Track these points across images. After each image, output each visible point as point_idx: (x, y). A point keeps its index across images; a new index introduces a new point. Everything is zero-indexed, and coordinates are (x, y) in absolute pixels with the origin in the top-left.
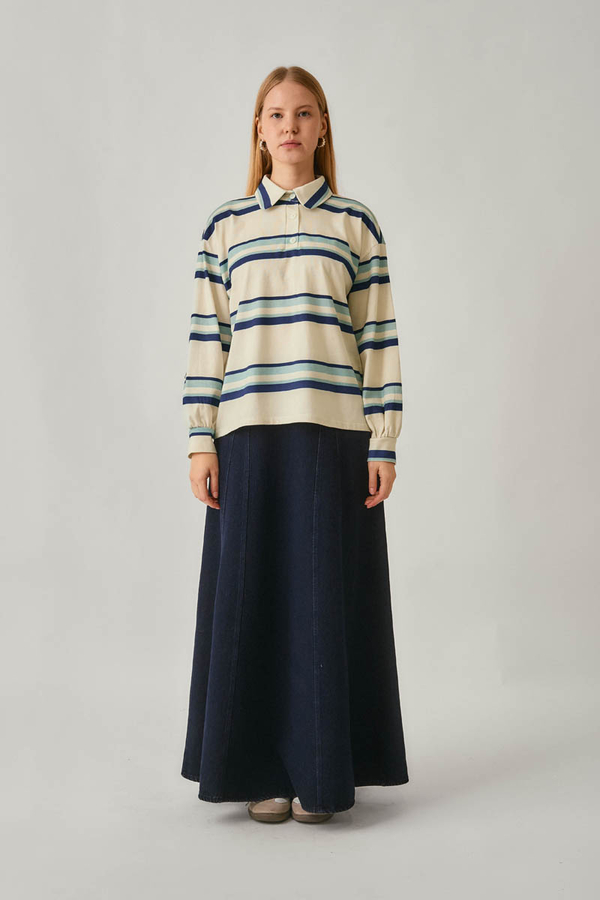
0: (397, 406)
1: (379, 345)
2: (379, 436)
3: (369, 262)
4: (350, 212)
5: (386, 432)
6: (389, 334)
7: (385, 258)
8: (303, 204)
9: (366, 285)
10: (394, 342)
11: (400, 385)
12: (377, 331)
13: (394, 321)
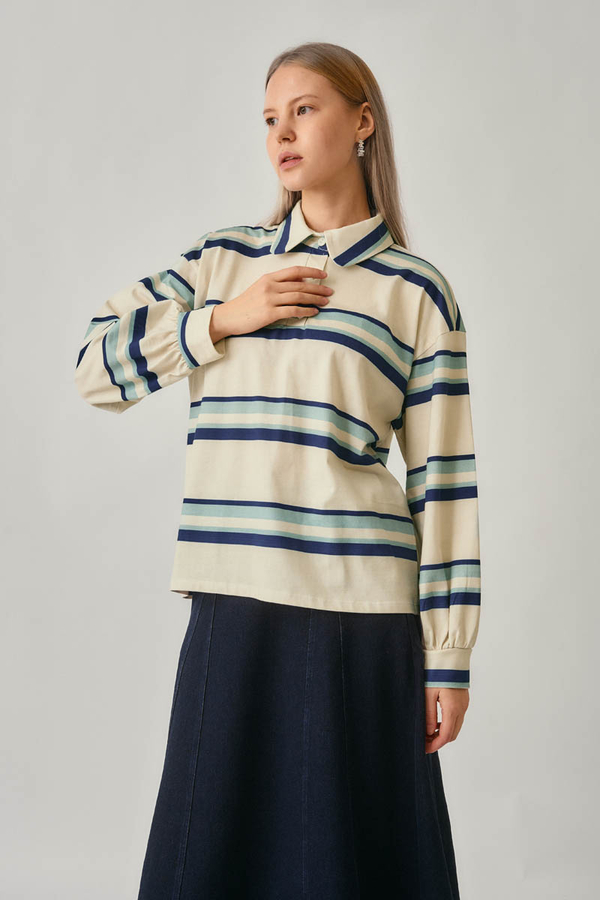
0: (471, 598)
1: (447, 494)
2: (439, 645)
3: (431, 359)
4: (408, 275)
5: (450, 640)
6: (462, 478)
7: (464, 354)
8: (332, 256)
9: (424, 397)
10: (471, 492)
11: (477, 562)
12: (443, 471)
13: (472, 457)
